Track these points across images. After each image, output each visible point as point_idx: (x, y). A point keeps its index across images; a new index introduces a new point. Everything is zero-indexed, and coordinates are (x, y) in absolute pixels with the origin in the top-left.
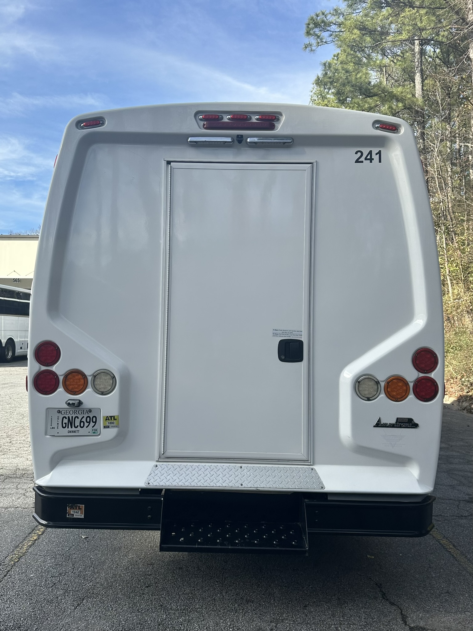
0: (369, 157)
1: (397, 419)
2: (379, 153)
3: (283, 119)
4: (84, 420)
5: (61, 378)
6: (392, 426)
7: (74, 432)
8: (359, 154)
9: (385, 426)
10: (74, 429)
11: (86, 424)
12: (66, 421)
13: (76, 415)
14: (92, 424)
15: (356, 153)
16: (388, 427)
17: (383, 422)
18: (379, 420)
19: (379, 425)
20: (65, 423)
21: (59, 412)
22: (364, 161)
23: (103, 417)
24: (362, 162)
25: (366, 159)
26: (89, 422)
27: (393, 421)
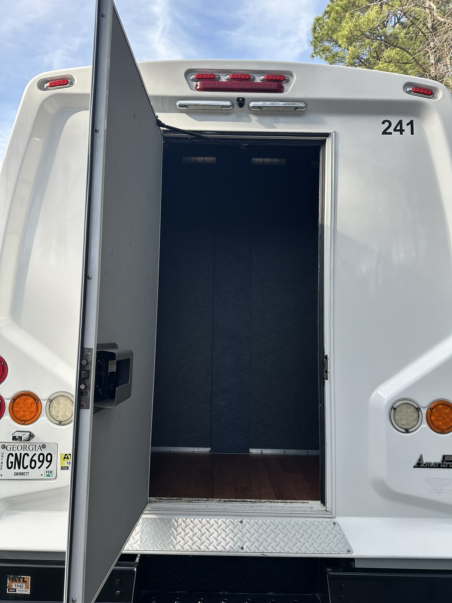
0: (398, 128)
1: (444, 457)
2: (411, 123)
3: (294, 80)
4: (36, 458)
5: (7, 403)
6: (438, 466)
7: (22, 474)
8: (387, 124)
9: (428, 466)
10: (22, 470)
11: (39, 464)
12: (12, 459)
13: (26, 452)
14: (46, 464)
15: (383, 123)
16: (432, 467)
17: (425, 460)
18: (420, 459)
19: (419, 465)
20: (12, 463)
21: (4, 447)
22: (393, 132)
23: (61, 454)
24: (391, 133)
25: (395, 130)
26: (43, 461)
27: (439, 460)
